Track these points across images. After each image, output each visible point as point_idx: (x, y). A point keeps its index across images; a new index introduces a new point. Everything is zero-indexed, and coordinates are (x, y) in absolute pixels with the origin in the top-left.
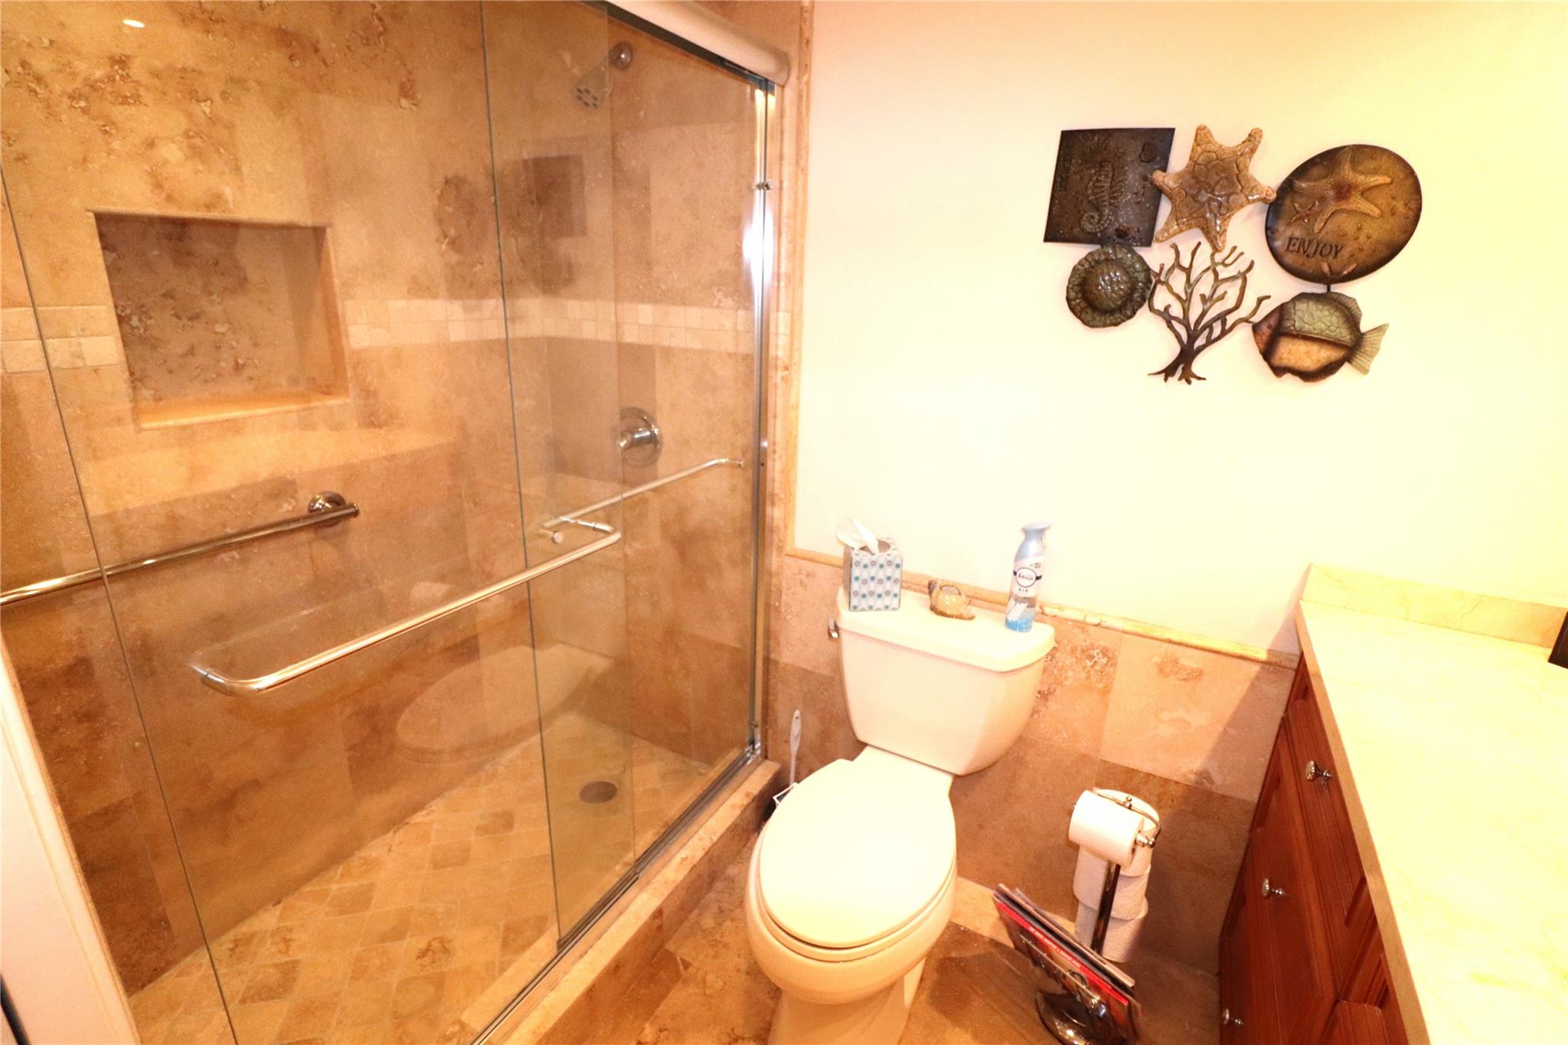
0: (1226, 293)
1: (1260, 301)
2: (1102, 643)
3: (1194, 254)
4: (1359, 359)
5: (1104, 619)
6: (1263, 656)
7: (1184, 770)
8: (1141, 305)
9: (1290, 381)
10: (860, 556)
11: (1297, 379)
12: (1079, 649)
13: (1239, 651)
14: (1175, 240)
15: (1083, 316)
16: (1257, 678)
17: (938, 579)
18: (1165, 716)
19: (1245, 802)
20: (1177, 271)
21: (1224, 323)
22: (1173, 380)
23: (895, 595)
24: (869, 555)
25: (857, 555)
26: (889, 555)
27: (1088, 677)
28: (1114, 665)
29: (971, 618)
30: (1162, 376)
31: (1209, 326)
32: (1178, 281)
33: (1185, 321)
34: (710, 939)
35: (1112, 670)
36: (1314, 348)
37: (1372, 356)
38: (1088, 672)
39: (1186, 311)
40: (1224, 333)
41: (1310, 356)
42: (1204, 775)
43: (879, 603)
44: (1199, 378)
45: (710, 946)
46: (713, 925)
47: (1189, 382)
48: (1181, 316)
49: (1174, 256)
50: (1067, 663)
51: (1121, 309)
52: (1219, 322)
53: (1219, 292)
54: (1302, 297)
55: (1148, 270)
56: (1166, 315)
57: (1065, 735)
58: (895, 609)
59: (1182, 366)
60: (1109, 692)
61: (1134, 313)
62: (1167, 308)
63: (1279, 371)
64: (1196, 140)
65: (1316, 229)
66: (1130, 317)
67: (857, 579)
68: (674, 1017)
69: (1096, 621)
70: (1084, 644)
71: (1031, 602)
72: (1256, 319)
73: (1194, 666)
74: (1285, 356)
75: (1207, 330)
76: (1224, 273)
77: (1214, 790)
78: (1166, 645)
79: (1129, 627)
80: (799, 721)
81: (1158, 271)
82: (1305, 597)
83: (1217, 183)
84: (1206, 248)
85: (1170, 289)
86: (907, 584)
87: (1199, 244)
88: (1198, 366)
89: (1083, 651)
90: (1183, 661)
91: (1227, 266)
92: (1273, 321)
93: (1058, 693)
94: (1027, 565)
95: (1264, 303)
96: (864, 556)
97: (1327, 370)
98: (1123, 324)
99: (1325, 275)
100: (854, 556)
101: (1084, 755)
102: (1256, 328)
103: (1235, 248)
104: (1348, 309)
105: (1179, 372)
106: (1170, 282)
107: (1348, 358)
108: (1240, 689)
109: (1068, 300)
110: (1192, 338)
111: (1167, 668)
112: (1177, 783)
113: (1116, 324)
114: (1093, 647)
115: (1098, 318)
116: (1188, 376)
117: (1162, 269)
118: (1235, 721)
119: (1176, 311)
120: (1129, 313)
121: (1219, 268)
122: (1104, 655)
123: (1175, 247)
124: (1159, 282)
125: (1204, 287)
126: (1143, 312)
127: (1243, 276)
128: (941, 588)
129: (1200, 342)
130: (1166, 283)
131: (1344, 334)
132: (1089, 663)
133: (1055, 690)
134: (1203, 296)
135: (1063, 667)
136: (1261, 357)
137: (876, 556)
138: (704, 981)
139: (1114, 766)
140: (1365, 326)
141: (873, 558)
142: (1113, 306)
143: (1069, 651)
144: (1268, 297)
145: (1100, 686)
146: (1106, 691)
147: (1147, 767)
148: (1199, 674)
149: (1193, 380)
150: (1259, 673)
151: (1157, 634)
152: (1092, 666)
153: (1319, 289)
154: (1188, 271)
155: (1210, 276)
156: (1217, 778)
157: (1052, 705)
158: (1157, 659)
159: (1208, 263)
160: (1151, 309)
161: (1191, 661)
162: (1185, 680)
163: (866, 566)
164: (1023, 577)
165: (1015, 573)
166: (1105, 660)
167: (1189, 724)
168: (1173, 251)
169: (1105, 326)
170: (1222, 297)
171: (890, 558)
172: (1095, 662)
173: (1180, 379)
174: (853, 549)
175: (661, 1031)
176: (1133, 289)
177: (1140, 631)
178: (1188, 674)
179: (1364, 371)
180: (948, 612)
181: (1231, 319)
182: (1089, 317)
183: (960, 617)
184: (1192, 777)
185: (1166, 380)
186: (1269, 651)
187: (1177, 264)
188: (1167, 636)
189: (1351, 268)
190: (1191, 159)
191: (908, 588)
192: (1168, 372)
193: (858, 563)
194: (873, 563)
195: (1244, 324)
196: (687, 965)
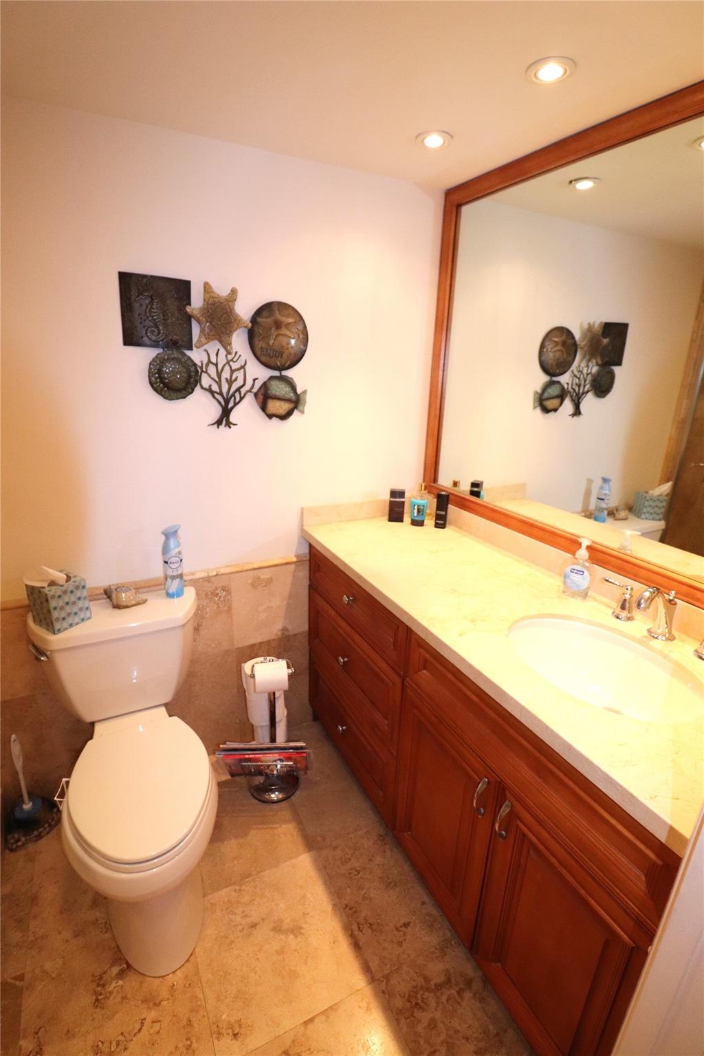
0: (237, 377)
1: (254, 380)
2: (221, 584)
3: (217, 354)
4: (300, 407)
5: (218, 570)
6: (294, 559)
7: (275, 632)
8: (196, 386)
9: (275, 420)
10: (53, 591)
11: (278, 419)
12: (209, 593)
13: (285, 561)
14: (205, 347)
15: (163, 393)
16: (295, 571)
17: (110, 586)
18: (261, 608)
19: (304, 632)
20: (210, 365)
21: (240, 394)
22: (222, 427)
23: (87, 608)
24: (61, 588)
25: (50, 591)
26: (75, 582)
27: (218, 607)
28: (230, 594)
29: (145, 601)
30: (216, 425)
31: (233, 395)
32: (212, 370)
33: (221, 394)
34: (26, 944)
35: (229, 597)
36: (282, 403)
37: (304, 405)
38: (218, 604)
39: (220, 387)
40: (241, 399)
41: (282, 407)
42: (284, 629)
43: (77, 619)
44: (234, 425)
45: (30, 948)
46: (20, 935)
47: (230, 427)
48: (218, 391)
49: (207, 357)
50: (205, 604)
51: (185, 389)
52: (238, 393)
53: (234, 377)
54: (272, 378)
55: (195, 365)
56: (210, 390)
57: (214, 646)
58: (89, 618)
59: (224, 418)
60: (231, 610)
61: (193, 390)
62: (210, 386)
63: (270, 416)
64: (205, 290)
65: (271, 343)
66: (191, 393)
67: (55, 608)
68: (39, 1016)
69: (215, 573)
70: (212, 589)
71: (181, 576)
72: (255, 390)
73: (267, 577)
74: (272, 409)
75: (233, 398)
76: (234, 366)
77: (290, 633)
78: (252, 572)
79: (233, 570)
80: (17, 742)
81: (200, 365)
82: (304, 524)
83: (222, 316)
84: (223, 352)
85: (209, 376)
86: (93, 598)
87: (219, 350)
88: (232, 418)
89: (212, 593)
90: (263, 577)
91: (235, 362)
92: (262, 391)
93: (204, 624)
94: (174, 554)
95: (256, 381)
96: (56, 590)
97: (289, 414)
98: (188, 397)
99: (279, 367)
100: (48, 593)
101: (228, 651)
102: (256, 395)
103: (236, 353)
104: (291, 383)
105: (224, 422)
106: (209, 372)
107: (296, 407)
108: (289, 580)
109: (151, 384)
110: (227, 402)
111: (256, 583)
112: (274, 640)
113: (185, 397)
114: (217, 589)
115: (173, 394)
116: (229, 424)
117: (202, 364)
118: (291, 596)
119: (215, 388)
120: (190, 391)
121: (231, 363)
122: (224, 591)
123: (206, 351)
124: (202, 371)
125: (226, 374)
126: (198, 388)
127: (243, 367)
128: (116, 590)
129: (231, 404)
130: (206, 372)
131: (292, 395)
132: (216, 599)
133: (202, 623)
134: (227, 379)
135: (203, 608)
136: (260, 411)
137: (65, 586)
138: (45, 972)
139: (243, 648)
140: (299, 391)
141: (64, 588)
142: (181, 387)
143: (204, 597)
144: (257, 379)
145: (225, 608)
146: (230, 609)
147: (259, 640)
148: (270, 581)
149: (231, 426)
150: (295, 568)
151: (247, 568)
152: (219, 600)
153: (276, 373)
154: (216, 365)
155: (227, 368)
156: (290, 627)
157: (203, 632)
158: (250, 581)
159: (225, 361)
160: (202, 387)
161: (265, 575)
162: (265, 586)
163: (59, 597)
164: (173, 563)
165: (166, 562)
166: (225, 593)
167: (272, 607)
168: (205, 353)
169: (178, 399)
170: (236, 379)
171: (76, 584)
172: (220, 597)
173: (225, 426)
174: (44, 588)
175: (37, 1033)
176: (190, 377)
177: (238, 569)
178: (266, 582)
179: (303, 412)
180: (129, 604)
181: (243, 391)
182: (167, 394)
183: (138, 604)
184: (280, 633)
185: (218, 427)
186: (296, 556)
187: (209, 362)
188: (251, 567)
189: (289, 363)
190: (204, 300)
191: (94, 600)
192: (219, 423)
193: (53, 597)
194: (65, 592)
195: (249, 393)
196: (21, 978)
